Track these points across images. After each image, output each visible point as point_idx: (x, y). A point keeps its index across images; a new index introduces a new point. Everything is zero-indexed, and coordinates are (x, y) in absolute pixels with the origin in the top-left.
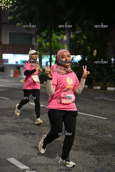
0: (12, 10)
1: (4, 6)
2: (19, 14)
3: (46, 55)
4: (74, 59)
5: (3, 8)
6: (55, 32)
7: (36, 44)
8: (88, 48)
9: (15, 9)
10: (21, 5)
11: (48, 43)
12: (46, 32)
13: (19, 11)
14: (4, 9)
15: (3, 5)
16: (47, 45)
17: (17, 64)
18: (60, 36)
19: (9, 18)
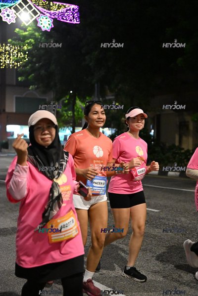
0: (23, 69)
1: (13, 64)
2: (33, 74)
3: (68, 127)
5: (11, 66)
6: (79, 98)
9: (28, 67)
10: (35, 63)
11: (70, 112)
12: (68, 98)
13: (33, 70)
14: (13, 67)
15: (11, 62)
16: (69, 115)
19: (20, 79)
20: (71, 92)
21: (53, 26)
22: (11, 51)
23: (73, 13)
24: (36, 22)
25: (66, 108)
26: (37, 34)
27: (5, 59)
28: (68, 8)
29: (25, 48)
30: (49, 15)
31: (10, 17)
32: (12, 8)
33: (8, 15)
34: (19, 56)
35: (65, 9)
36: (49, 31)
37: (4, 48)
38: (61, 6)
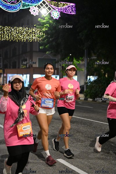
0: (43, 42)
2: (48, 45)
4: (91, 80)
5: (36, 40)
6: (76, 59)
7: (60, 68)
8: (102, 70)
9: (45, 41)
10: (50, 38)
12: (69, 58)
13: (48, 42)
15: (36, 38)
18: (79, 62)
19: (41, 47)
20: (71, 55)
21: (60, 16)
22: (36, 32)
23: (72, 8)
24: (50, 14)
26: (51, 21)
28: (69, 5)
29: (44, 29)
30: (57, 10)
31: (35, 12)
32: (36, 7)
33: (34, 11)
34: (40, 34)
35: (67, 6)
36: (58, 19)
37: (32, 30)
38: (65, 5)
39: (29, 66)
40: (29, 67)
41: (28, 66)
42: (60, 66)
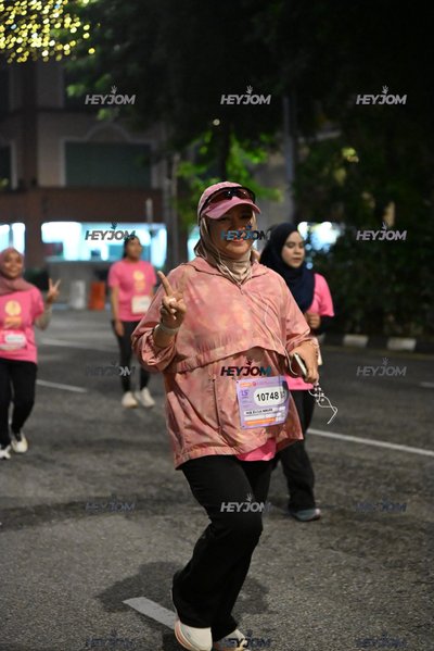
0: (78, 63)
1: (51, 48)
2: (108, 76)
4: (314, 240)
5: (45, 53)
6: (240, 140)
7: (170, 186)
8: (366, 196)
10: (113, 42)
12: (207, 139)
13: (105, 61)
14: (52, 58)
15: (46, 44)
17: (96, 259)
18: (256, 155)
20: (217, 122)
22: (46, 11)
25: (203, 170)
27: (29, 35)
34: (66, 26)
39: (21, 182)
40: (22, 189)
41: (15, 184)
42: (170, 177)
